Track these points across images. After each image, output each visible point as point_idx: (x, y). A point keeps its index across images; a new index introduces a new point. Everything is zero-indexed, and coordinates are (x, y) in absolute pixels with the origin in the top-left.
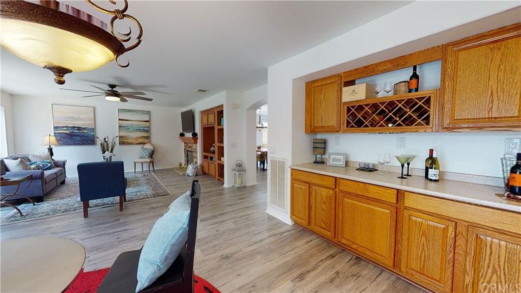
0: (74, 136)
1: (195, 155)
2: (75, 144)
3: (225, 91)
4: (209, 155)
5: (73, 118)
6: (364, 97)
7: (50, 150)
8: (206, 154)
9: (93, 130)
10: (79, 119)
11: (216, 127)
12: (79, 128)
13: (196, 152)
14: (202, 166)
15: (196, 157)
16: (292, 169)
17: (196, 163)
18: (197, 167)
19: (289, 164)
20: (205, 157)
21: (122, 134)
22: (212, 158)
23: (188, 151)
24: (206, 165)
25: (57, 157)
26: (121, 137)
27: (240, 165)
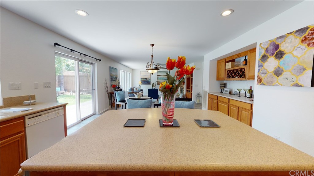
0: (145, 81)
1: (183, 90)
2: (145, 84)
3: (194, 63)
4: (188, 90)
5: (145, 76)
6: (230, 67)
7: (140, 86)
8: (188, 89)
9: (150, 79)
10: (146, 76)
11: (191, 78)
12: (146, 79)
13: (184, 89)
14: (186, 95)
15: (184, 91)
16: (209, 94)
17: (184, 93)
18: (183, 95)
19: (208, 92)
20: (187, 91)
21: (158, 81)
22: (189, 91)
23: (181, 88)
24: (187, 93)
25: (141, 88)
26: (158, 82)
27: (199, 94)
